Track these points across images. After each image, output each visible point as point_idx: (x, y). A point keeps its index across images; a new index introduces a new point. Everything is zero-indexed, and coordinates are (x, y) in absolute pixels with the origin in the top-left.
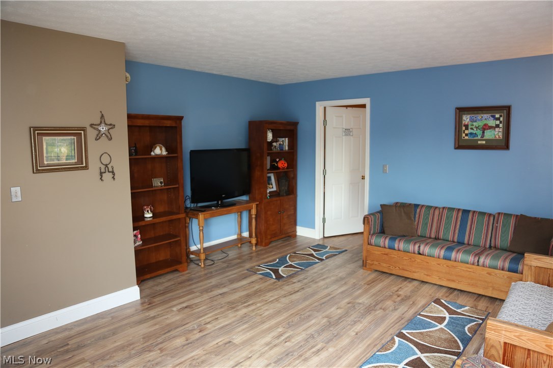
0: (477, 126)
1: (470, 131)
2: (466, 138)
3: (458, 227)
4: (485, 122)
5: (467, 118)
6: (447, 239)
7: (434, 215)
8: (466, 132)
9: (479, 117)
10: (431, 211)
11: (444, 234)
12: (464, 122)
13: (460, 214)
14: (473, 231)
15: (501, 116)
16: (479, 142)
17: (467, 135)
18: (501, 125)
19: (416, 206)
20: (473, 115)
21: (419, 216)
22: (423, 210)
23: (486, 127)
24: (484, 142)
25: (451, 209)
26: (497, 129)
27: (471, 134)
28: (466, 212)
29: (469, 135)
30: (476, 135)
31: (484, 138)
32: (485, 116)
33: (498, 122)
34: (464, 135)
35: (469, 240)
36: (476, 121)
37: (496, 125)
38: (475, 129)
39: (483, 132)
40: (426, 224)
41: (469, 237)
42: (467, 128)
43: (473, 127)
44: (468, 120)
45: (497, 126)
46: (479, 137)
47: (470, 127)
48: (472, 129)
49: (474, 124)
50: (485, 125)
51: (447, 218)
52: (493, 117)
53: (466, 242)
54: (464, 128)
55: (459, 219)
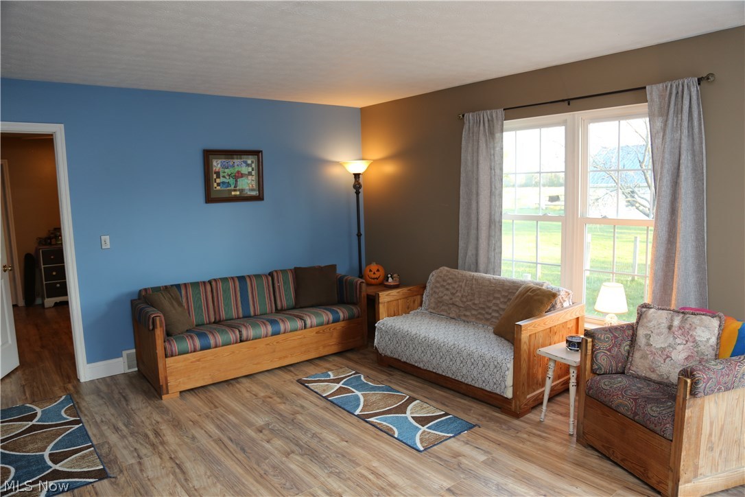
0: (230, 173)
1: (222, 180)
2: (218, 188)
3: (239, 299)
4: (237, 169)
5: (218, 164)
6: (231, 318)
7: (206, 292)
8: (218, 181)
9: (231, 162)
10: (202, 288)
11: (226, 314)
12: (214, 168)
13: (237, 283)
14: (257, 299)
15: (252, 162)
16: (233, 193)
17: (218, 184)
18: (253, 173)
19: (178, 286)
20: (224, 160)
21: (187, 298)
22: (190, 290)
23: (239, 175)
24: (238, 193)
25: (224, 280)
26: (250, 177)
27: (223, 183)
28: (242, 279)
29: (221, 185)
30: (229, 184)
31: (238, 188)
32: (237, 161)
33: (250, 169)
34: (215, 185)
35: (255, 310)
36: (228, 168)
37: (249, 172)
38: (228, 177)
39: (236, 181)
40: (200, 307)
41: (254, 307)
42: (218, 177)
43: (225, 174)
44: (219, 166)
45: (250, 174)
46: (232, 187)
47: (221, 174)
48: (224, 177)
49: (226, 170)
50: (238, 172)
51: (224, 291)
52: (245, 162)
53: (252, 314)
54: (215, 176)
55: (238, 289)
